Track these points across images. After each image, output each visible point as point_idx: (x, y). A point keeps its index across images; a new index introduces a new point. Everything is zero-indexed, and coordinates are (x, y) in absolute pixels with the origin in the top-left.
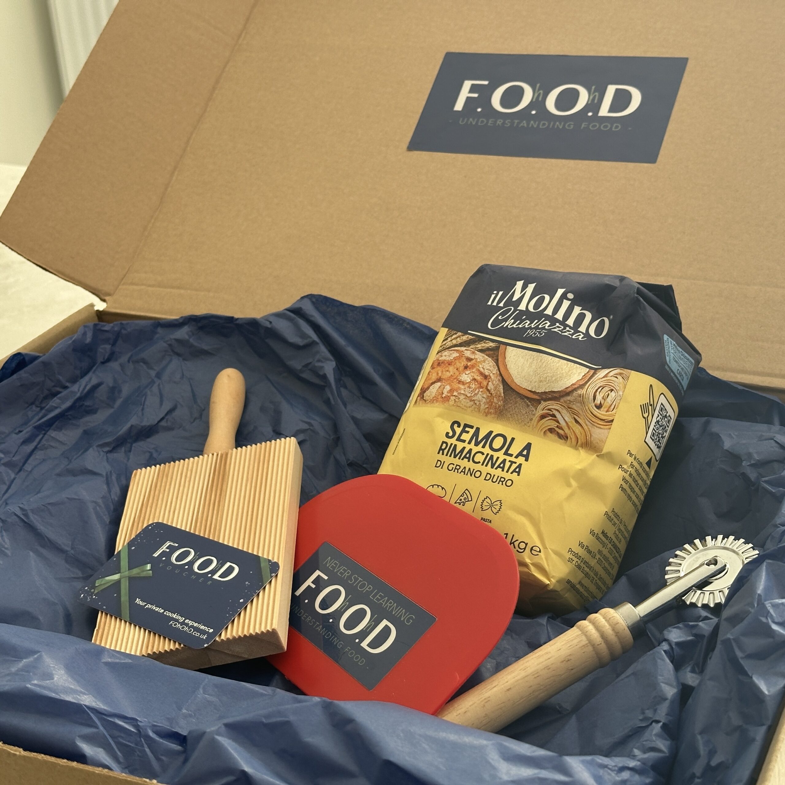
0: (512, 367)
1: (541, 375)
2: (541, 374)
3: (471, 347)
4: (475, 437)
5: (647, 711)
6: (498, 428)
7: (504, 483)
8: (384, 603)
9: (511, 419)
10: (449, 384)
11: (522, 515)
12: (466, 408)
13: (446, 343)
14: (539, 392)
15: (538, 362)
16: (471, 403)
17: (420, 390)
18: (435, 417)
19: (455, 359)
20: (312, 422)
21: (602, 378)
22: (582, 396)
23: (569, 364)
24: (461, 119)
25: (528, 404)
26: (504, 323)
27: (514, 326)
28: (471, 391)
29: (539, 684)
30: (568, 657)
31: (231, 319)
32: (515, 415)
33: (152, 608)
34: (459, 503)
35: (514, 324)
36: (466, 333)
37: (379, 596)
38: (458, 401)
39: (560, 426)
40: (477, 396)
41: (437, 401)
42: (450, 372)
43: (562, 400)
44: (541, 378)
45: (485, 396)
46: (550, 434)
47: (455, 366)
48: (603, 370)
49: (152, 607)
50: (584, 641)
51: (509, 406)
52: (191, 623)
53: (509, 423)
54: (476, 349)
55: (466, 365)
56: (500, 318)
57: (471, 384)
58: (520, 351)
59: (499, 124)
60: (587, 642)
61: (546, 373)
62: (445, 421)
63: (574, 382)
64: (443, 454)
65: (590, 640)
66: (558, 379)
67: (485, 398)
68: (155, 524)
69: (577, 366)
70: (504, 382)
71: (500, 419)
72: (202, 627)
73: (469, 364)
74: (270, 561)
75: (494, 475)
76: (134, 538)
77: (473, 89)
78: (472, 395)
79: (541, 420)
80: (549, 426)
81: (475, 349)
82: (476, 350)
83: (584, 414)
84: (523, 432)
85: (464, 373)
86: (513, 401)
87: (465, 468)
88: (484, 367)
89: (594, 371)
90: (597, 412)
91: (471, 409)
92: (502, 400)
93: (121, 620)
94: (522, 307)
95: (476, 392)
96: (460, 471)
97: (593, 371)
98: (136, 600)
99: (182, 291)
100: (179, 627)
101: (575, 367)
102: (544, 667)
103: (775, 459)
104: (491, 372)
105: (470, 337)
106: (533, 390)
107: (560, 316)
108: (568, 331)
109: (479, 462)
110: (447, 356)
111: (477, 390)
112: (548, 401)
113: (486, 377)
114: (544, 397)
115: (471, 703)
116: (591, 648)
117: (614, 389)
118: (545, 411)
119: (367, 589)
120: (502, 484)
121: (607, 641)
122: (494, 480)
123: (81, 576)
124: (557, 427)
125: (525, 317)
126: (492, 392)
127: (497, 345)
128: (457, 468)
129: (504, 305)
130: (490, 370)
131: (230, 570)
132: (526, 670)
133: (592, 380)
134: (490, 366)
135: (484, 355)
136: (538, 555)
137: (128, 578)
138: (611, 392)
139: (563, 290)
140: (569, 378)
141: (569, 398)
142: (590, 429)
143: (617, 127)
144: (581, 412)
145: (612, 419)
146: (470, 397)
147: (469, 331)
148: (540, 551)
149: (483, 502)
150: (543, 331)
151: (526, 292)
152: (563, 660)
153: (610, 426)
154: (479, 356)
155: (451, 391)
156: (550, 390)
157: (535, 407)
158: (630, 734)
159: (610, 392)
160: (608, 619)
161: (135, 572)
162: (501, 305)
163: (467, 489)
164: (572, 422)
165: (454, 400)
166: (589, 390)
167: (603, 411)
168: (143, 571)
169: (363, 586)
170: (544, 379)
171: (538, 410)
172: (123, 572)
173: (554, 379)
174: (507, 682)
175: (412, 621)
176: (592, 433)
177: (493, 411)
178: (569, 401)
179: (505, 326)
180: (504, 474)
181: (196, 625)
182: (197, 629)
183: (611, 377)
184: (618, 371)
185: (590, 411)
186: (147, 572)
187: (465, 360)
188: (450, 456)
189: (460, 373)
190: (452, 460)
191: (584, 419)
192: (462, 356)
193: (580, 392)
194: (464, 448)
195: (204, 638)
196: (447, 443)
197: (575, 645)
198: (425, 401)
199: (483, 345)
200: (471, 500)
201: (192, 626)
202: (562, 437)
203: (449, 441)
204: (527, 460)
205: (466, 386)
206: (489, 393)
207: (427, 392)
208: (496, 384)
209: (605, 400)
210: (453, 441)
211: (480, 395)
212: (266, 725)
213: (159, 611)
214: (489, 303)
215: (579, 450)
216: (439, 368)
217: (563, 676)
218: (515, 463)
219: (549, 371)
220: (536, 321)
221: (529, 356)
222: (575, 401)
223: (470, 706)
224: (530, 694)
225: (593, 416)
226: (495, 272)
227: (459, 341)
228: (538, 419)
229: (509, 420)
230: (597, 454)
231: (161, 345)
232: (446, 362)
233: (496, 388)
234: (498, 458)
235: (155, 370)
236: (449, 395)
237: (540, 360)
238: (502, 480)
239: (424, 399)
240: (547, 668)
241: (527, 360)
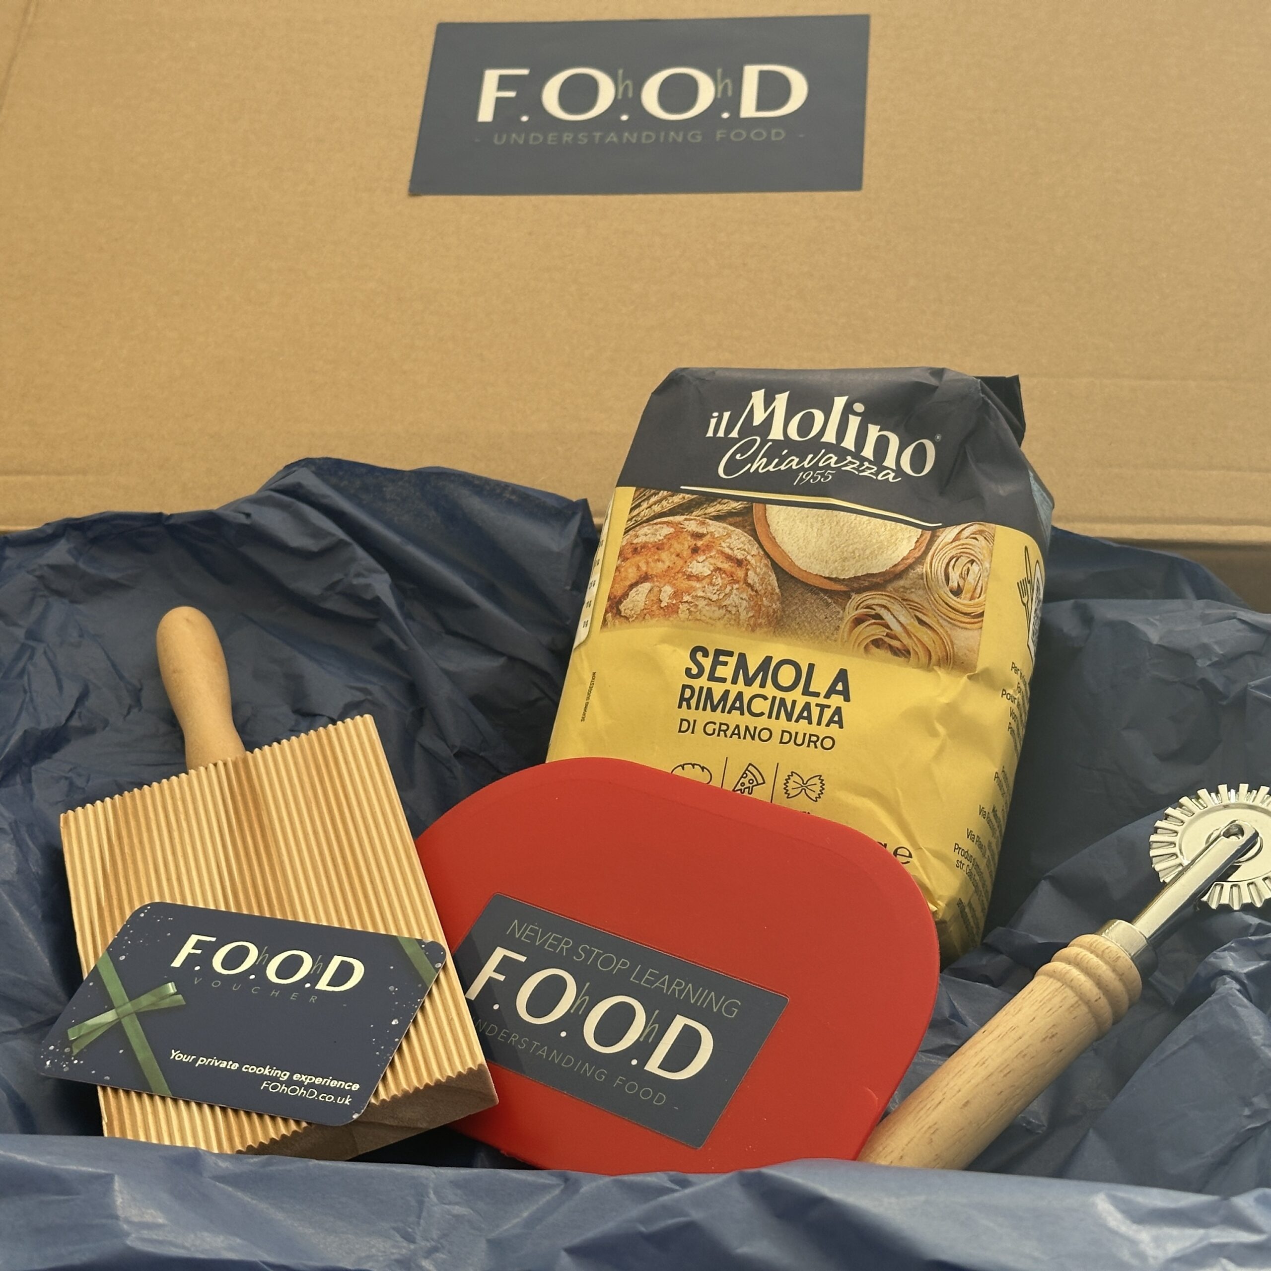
0: (786, 539)
1: (843, 548)
2: (843, 545)
3: (694, 513)
4: (741, 671)
5: (1255, 1100)
6: (779, 650)
7: (818, 744)
8: (665, 987)
9: (799, 632)
10: (669, 582)
11: (864, 796)
12: (714, 622)
13: (640, 513)
14: (844, 579)
15: (833, 525)
16: (721, 611)
17: (608, 601)
18: (656, 645)
19: (669, 539)
20: (369, 687)
21: (952, 542)
22: (925, 576)
23: (889, 525)
24: (496, 136)
25: (827, 602)
26: (749, 465)
27: (771, 468)
28: (718, 591)
29: (1012, 1086)
30: (1052, 1030)
31: (157, 519)
32: (806, 624)
33: (211, 1064)
34: (741, 790)
35: (771, 464)
36: (676, 491)
37: (648, 975)
38: (695, 610)
39: (893, 633)
40: (731, 598)
41: (652, 616)
42: (663, 562)
43: (890, 588)
44: (845, 553)
45: (744, 596)
46: (878, 650)
47: (672, 550)
48: (948, 529)
49: (210, 1062)
50: (1072, 998)
51: (792, 609)
52: (306, 1079)
53: (797, 640)
54: (707, 516)
55: (693, 546)
56: (738, 457)
57: (714, 577)
58: (794, 510)
59: (567, 142)
60: (1076, 999)
61: (852, 544)
62: (678, 649)
63: (905, 553)
64: (689, 707)
65: (1081, 993)
66: (876, 552)
67: (745, 599)
68: (149, 907)
69: (901, 526)
70: (775, 567)
71: (780, 635)
72: (334, 1084)
73: (700, 543)
74: (420, 942)
75: (797, 733)
76: (115, 939)
77: (504, 83)
78: (721, 597)
79: (856, 627)
80: (873, 635)
81: (704, 516)
82: (705, 518)
83: (933, 606)
84: (827, 652)
85: (693, 560)
86: (799, 600)
87: (737, 727)
88: (732, 546)
89: (930, 532)
90: (955, 601)
91: (722, 622)
92: (778, 600)
93: (151, 1097)
94: (776, 433)
95: (727, 590)
96: (729, 733)
97: (928, 534)
98: (172, 1054)
99: (29, 478)
100: (284, 1090)
101: (898, 528)
102: (1015, 1055)
103: (1249, 650)
104: (748, 553)
105: (688, 497)
106: (834, 576)
107: (849, 443)
108: (868, 468)
109: (762, 714)
110: (649, 536)
111: (729, 588)
112: (864, 591)
113: (739, 563)
114: (855, 585)
115: (906, 1140)
116: (1084, 1009)
117: (975, 559)
118: (860, 611)
119: (619, 966)
120: (816, 747)
121: (1108, 991)
122: (799, 741)
123: (20, 1026)
124: (887, 635)
125: (786, 451)
126: (757, 586)
127: (747, 506)
128: (722, 729)
129: (739, 433)
130: (744, 550)
131: (345, 972)
132: (986, 1065)
133: (934, 548)
134: (742, 543)
135: (725, 525)
136: (908, 862)
137: (134, 1015)
138: (972, 564)
139: (845, 399)
140: (894, 549)
141: (901, 583)
142: (949, 632)
143: (778, 134)
144: (926, 604)
145: (981, 611)
146: (717, 600)
147: (682, 487)
148: (910, 856)
149: (788, 782)
150: (829, 471)
151: (774, 408)
152: (1044, 1037)
153: (981, 623)
154: (717, 528)
155: (677, 594)
156: (865, 573)
157: (841, 605)
158: (1237, 1144)
159: (969, 565)
160: (1100, 953)
161: (146, 1001)
162: (734, 434)
163: (750, 764)
164: (913, 623)
165: (688, 609)
166: (935, 564)
167: (964, 599)
168: (163, 998)
169: (607, 962)
170: (849, 554)
171: (847, 610)
172: (120, 1006)
173: (868, 552)
174: (960, 1091)
175: (736, 1010)
176: (953, 640)
177: (764, 621)
178: (903, 587)
179: (752, 471)
180: (814, 729)
181: (318, 1081)
182: (322, 1089)
183: (967, 538)
184: (975, 527)
185: (944, 602)
186: (172, 998)
187: (689, 538)
188: (704, 709)
189: (686, 562)
190: (708, 715)
191: (935, 617)
192: (682, 532)
193: (919, 570)
194: (727, 692)
195: (347, 1102)
196: (691, 688)
197: (1058, 1006)
198: (627, 618)
199: (719, 507)
200: (764, 783)
201: (312, 1085)
202: (897, 651)
203: (697, 683)
204: (847, 699)
205: (705, 582)
206: (753, 590)
207: (625, 602)
208: (762, 573)
209: (964, 579)
210: (703, 682)
211: (736, 595)
212: (649, 1238)
213: (228, 1067)
214: (710, 434)
215: (936, 671)
216: (637, 558)
217: (1048, 1064)
218: (829, 707)
219: (856, 540)
220: (810, 456)
221: (813, 517)
222: (914, 586)
223: (907, 1145)
224: (1002, 1106)
225: (950, 609)
226: (703, 379)
227: (667, 505)
228: (850, 627)
229: (797, 634)
230: (968, 674)
231: (23, 580)
232: (650, 545)
233: (762, 580)
234: (794, 702)
235: (20, 626)
236: (674, 602)
237: (835, 523)
238: (814, 739)
239: (622, 616)
240: (1021, 1054)
241: (812, 524)
